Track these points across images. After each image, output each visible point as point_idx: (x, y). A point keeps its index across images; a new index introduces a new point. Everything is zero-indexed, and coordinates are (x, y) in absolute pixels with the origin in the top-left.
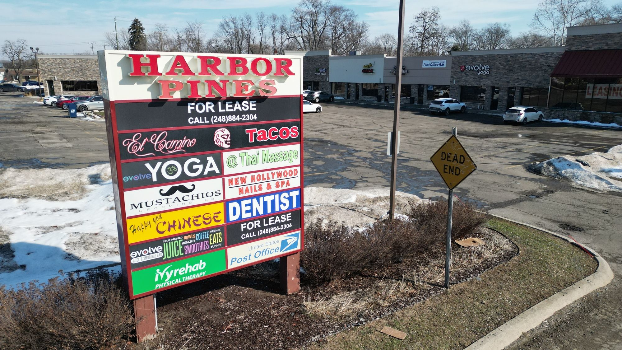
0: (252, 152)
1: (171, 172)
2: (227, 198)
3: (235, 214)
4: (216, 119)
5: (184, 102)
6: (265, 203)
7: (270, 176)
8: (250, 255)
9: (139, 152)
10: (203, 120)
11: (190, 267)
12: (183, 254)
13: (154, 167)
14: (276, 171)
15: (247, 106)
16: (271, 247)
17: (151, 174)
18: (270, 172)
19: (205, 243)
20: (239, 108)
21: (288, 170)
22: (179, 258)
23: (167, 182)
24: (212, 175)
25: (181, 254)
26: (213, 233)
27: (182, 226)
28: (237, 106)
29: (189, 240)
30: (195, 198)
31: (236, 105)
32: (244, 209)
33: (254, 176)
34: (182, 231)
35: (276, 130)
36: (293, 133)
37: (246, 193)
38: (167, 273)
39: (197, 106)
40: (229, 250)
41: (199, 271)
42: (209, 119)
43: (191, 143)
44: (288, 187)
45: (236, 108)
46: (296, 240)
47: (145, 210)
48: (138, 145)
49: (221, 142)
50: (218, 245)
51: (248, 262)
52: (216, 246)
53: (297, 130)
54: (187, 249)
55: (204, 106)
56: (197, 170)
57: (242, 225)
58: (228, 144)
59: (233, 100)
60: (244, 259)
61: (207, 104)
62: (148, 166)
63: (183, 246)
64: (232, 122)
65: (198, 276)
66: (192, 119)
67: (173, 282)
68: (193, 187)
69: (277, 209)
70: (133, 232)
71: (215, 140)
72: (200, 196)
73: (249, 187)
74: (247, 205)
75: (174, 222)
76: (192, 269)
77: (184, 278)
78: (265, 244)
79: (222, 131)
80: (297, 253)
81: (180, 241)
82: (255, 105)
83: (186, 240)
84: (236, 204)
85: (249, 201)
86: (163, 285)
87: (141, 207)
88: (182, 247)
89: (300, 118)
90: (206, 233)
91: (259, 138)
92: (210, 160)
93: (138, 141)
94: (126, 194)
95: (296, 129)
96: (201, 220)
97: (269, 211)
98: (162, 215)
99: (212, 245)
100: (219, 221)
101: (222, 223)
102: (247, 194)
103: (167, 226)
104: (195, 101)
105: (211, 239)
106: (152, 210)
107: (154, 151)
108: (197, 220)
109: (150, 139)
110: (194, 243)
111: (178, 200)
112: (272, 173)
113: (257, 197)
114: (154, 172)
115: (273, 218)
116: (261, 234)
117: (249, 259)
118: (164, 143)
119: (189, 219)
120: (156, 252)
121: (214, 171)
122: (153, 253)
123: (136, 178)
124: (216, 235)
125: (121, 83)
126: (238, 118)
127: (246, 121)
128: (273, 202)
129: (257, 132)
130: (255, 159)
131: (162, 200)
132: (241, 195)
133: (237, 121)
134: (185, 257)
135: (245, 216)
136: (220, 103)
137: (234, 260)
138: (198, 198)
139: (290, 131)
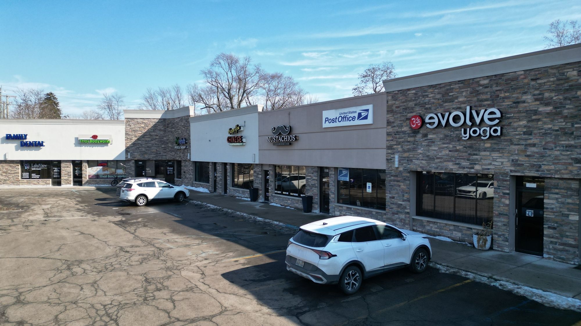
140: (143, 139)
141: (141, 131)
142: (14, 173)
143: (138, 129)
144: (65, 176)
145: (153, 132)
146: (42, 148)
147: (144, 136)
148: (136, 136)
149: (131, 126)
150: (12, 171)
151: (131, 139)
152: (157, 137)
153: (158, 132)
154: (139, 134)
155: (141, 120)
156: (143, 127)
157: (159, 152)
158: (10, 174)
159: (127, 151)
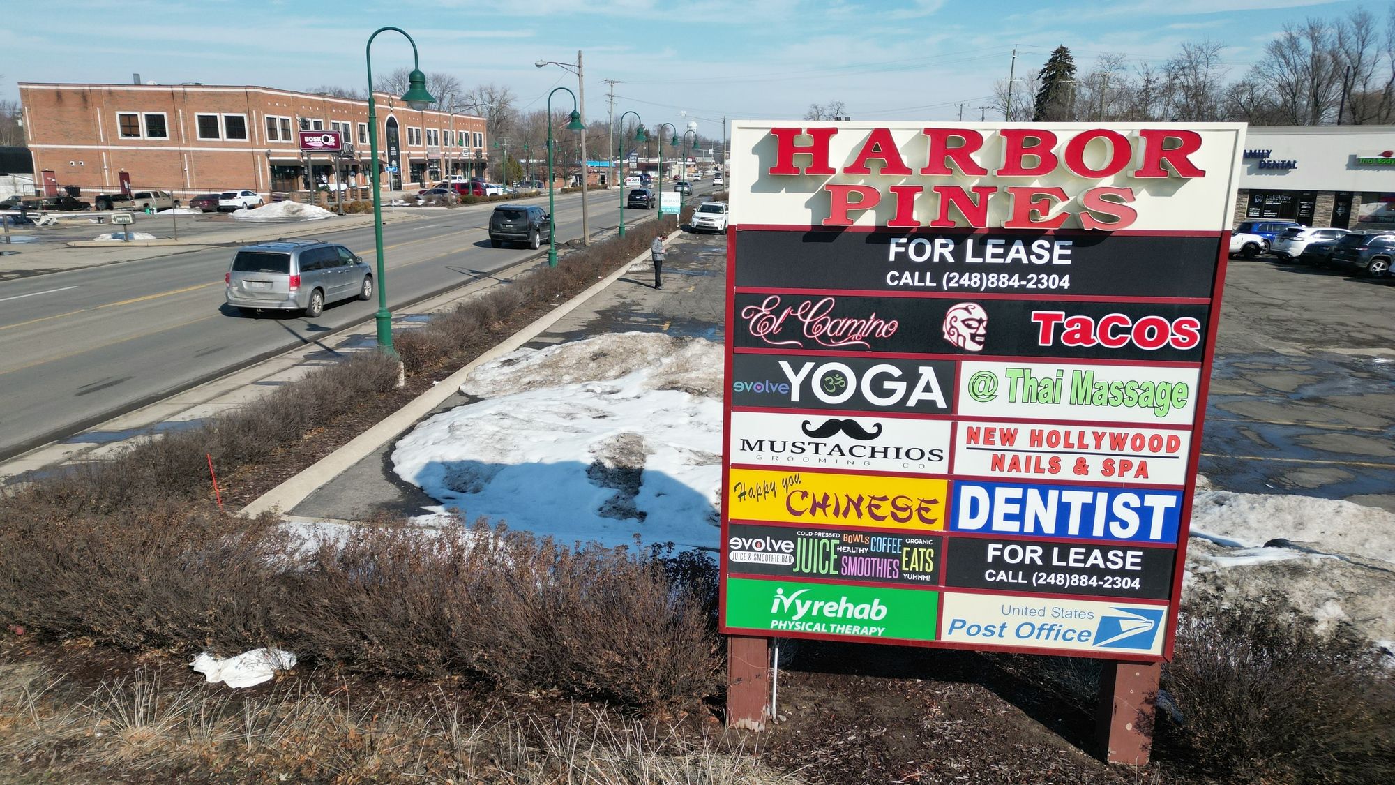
0: (1043, 371)
1: (831, 388)
2: (958, 471)
3: (974, 513)
4: (954, 280)
5: (881, 236)
6: (1064, 509)
7: (1089, 440)
8: (1003, 626)
9: (770, 336)
10: (922, 279)
11: (850, 606)
12: (836, 572)
13: (796, 372)
14: (1108, 430)
15: (1046, 254)
16: (1067, 624)
17: (790, 385)
18: (1089, 431)
19: (891, 563)
20: (1023, 256)
21: (1147, 434)
22: (827, 579)
23: (821, 408)
24: (926, 410)
25: (833, 572)
26: (912, 546)
27: (842, 508)
28: (1017, 252)
29: (854, 545)
30: (879, 456)
31: (1014, 248)
32: (1001, 508)
33: (1041, 432)
34: (841, 521)
35: (1125, 322)
36: (1180, 336)
37: (1010, 470)
38: (798, 603)
39: (912, 247)
40: (949, 597)
41: (869, 623)
42: (936, 278)
43: (885, 329)
44: (1141, 480)
45: (1012, 255)
46: (1150, 627)
47: (767, 458)
48: (771, 321)
49: (959, 335)
50: (923, 577)
51: (994, 641)
52: (917, 577)
53: (1193, 330)
54: (847, 564)
55: (928, 247)
56: (891, 392)
57: (991, 546)
58: (979, 343)
59: (1007, 236)
60: (986, 629)
61: (938, 241)
62: (785, 366)
63: (840, 554)
64: (997, 289)
65: (867, 632)
66: (897, 274)
67: (810, 627)
68: (875, 430)
69: (1098, 531)
70: (740, 497)
71: (944, 330)
72: (891, 453)
73: (1022, 457)
74: (1009, 501)
75: (826, 497)
76: (854, 612)
77: (833, 626)
78: (1049, 612)
79: (966, 309)
80: (1151, 664)
81: (834, 542)
82: (1068, 252)
83: (846, 544)
84: (981, 493)
85: (1017, 493)
86: (788, 625)
87: (761, 449)
88: (836, 557)
89: (1212, 296)
90: (896, 542)
91: (1070, 337)
92: (928, 374)
93: (772, 312)
94: (736, 416)
95: (1193, 324)
96: (886, 509)
97: (1074, 529)
98: (803, 475)
99: (906, 572)
100: (931, 522)
101: (938, 527)
102: (1013, 474)
103: (808, 503)
104: (908, 235)
105: (905, 559)
106: (782, 460)
107: (800, 337)
108: (878, 507)
109: (795, 311)
110: (864, 556)
111: (840, 450)
112: (1095, 434)
113: (1044, 487)
114: (796, 381)
115: (1083, 550)
116: (1040, 582)
117: (1000, 635)
118: (824, 323)
119: (860, 499)
120: (780, 551)
121: (933, 403)
122: (773, 551)
123: (759, 388)
124: (919, 553)
125: (755, 188)
126: (1015, 282)
127: (1037, 291)
128: (1088, 511)
129: (1064, 321)
130: (1050, 390)
131: (806, 444)
132: (997, 474)
133: (1010, 288)
134: (841, 580)
135: (1000, 525)
136: (970, 243)
137: (958, 624)
138: (885, 456)
139: (1171, 328)
144: (1322, 213)
146: (1290, 172)
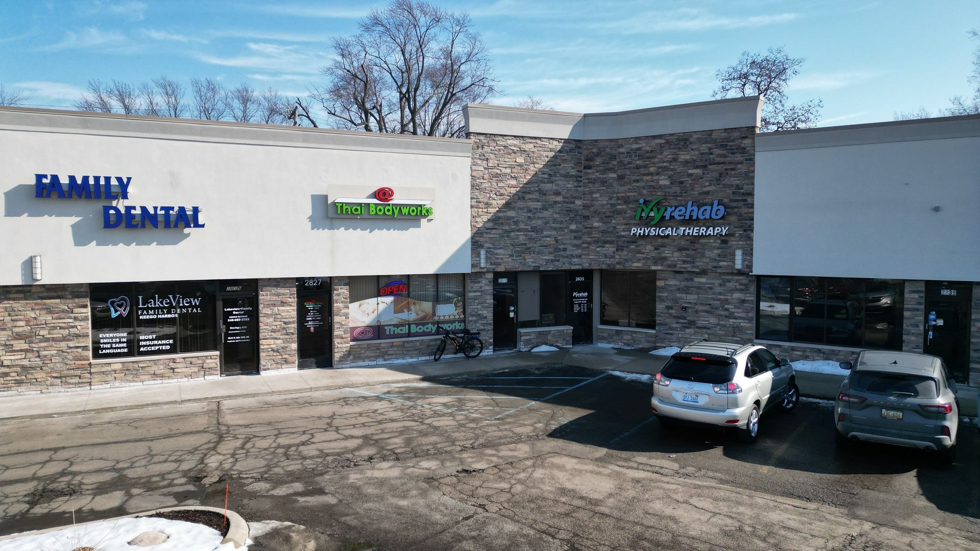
140: (521, 204)
141: (515, 178)
142: (64, 339)
143: (508, 171)
144: (274, 335)
145: (548, 183)
146: (188, 235)
147: (523, 193)
148: (502, 195)
149: (487, 160)
150: (55, 328)
151: (487, 204)
152: (559, 199)
153: (560, 183)
154: (511, 187)
155: (516, 142)
156: (520, 165)
157: (562, 247)
158: (47, 340)
159: (476, 243)
